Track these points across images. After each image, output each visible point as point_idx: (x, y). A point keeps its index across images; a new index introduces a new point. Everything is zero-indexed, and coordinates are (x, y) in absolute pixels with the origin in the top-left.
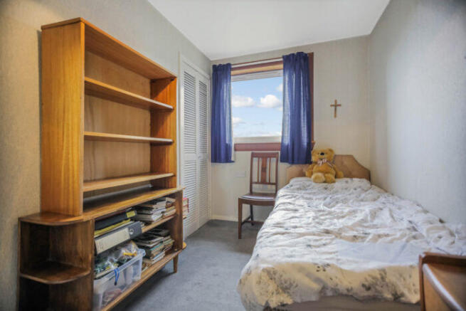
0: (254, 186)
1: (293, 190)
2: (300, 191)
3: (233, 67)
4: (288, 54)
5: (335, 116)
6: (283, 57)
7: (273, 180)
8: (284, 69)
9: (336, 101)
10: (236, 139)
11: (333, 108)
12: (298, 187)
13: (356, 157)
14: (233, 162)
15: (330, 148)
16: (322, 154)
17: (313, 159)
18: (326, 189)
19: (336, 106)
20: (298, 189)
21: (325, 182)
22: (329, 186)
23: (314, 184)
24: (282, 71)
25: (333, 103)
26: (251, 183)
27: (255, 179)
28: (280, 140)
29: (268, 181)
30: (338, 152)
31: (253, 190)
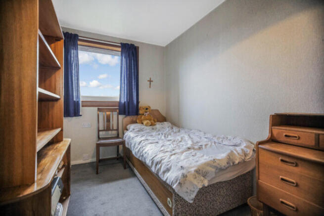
0: (101, 133)
1: (136, 132)
2: (140, 132)
3: (80, 38)
4: (125, 42)
5: (150, 87)
6: (121, 43)
7: (115, 128)
8: (122, 52)
9: (150, 79)
10: (83, 97)
11: (149, 82)
12: (138, 130)
13: (160, 111)
14: (81, 115)
15: (149, 105)
16: (147, 109)
17: (141, 112)
18: (153, 129)
19: (150, 81)
20: (139, 131)
21: (151, 125)
22: (154, 127)
23: (146, 127)
24: (120, 53)
25: (149, 80)
26: (99, 131)
27: (101, 128)
28: (118, 100)
29: (111, 128)
30: (152, 108)
31: (100, 137)
